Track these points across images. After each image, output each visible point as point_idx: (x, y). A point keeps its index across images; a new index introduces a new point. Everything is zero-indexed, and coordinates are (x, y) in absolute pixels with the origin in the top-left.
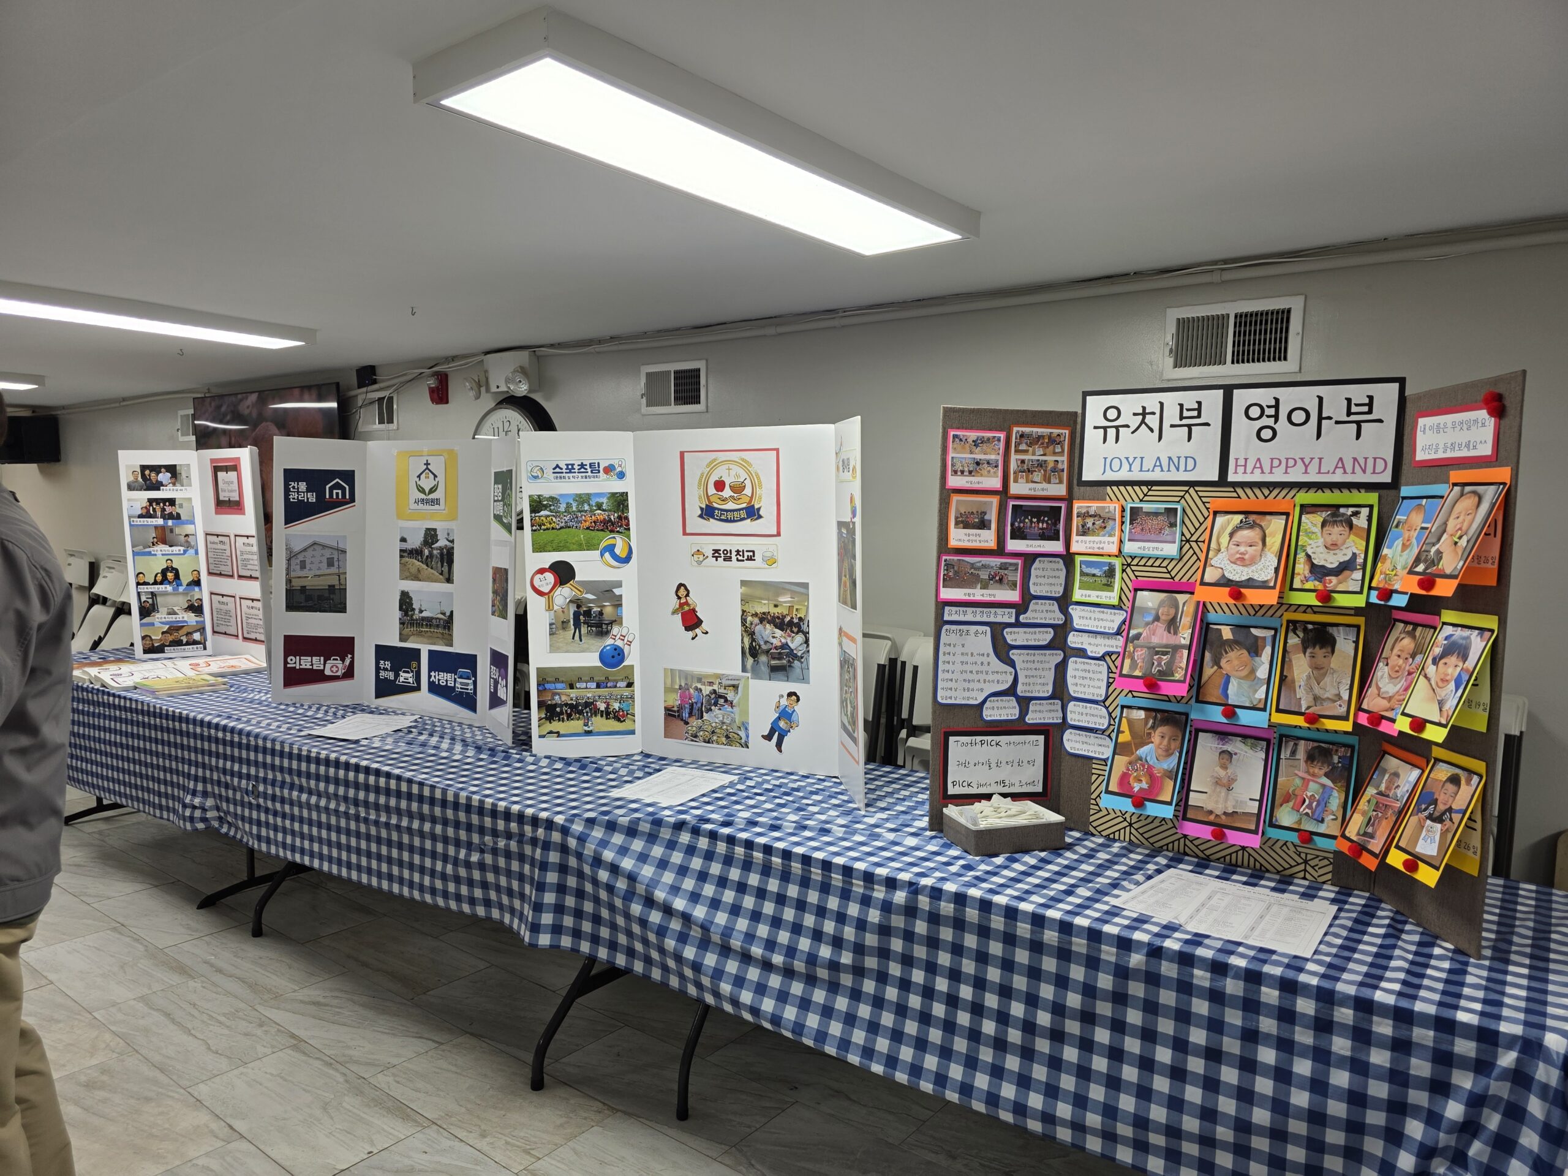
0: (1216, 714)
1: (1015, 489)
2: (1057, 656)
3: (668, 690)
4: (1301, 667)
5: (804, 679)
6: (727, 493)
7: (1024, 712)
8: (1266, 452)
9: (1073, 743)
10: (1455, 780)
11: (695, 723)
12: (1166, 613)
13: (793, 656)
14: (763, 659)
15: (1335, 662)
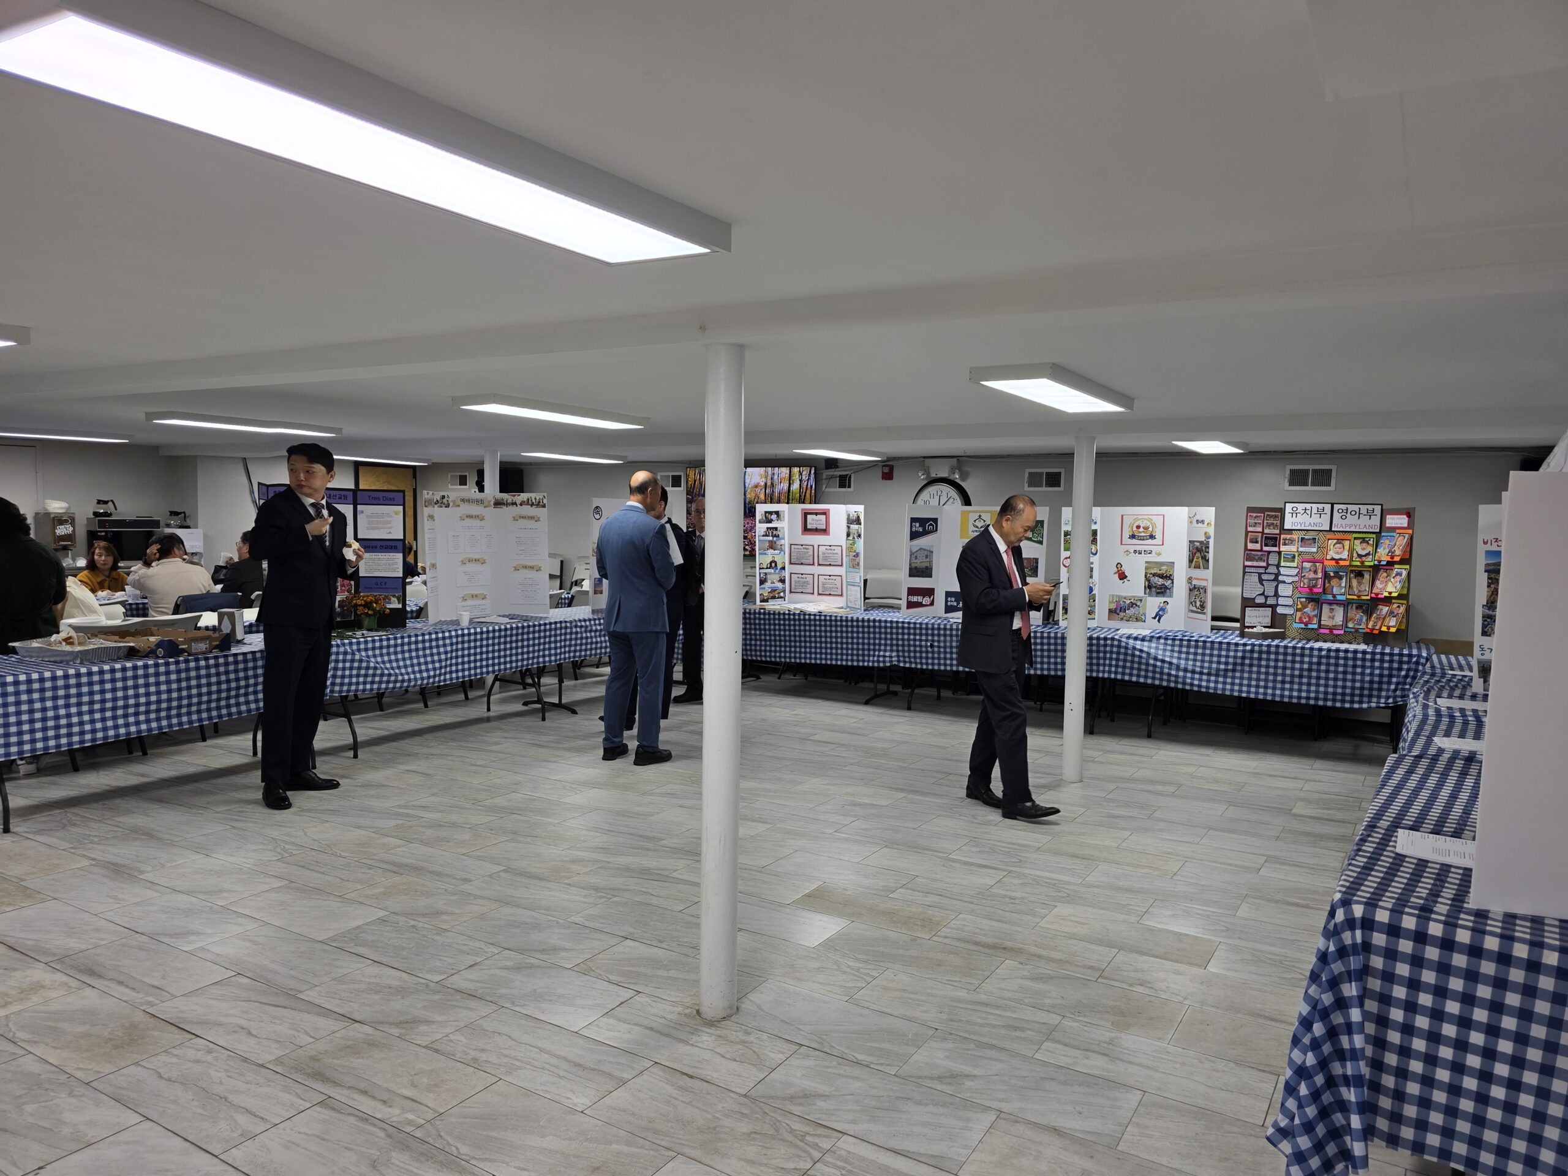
0: (1330, 597)
1: (1267, 531)
2: (1275, 584)
3: (1110, 602)
4: (1355, 582)
5: (1171, 596)
6: (1141, 529)
7: (1266, 600)
8: (1344, 522)
9: (1280, 610)
10: (1399, 607)
11: (1122, 614)
12: (1313, 569)
13: (1166, 588)
14: (1154, 589)
15: (1364, 581)
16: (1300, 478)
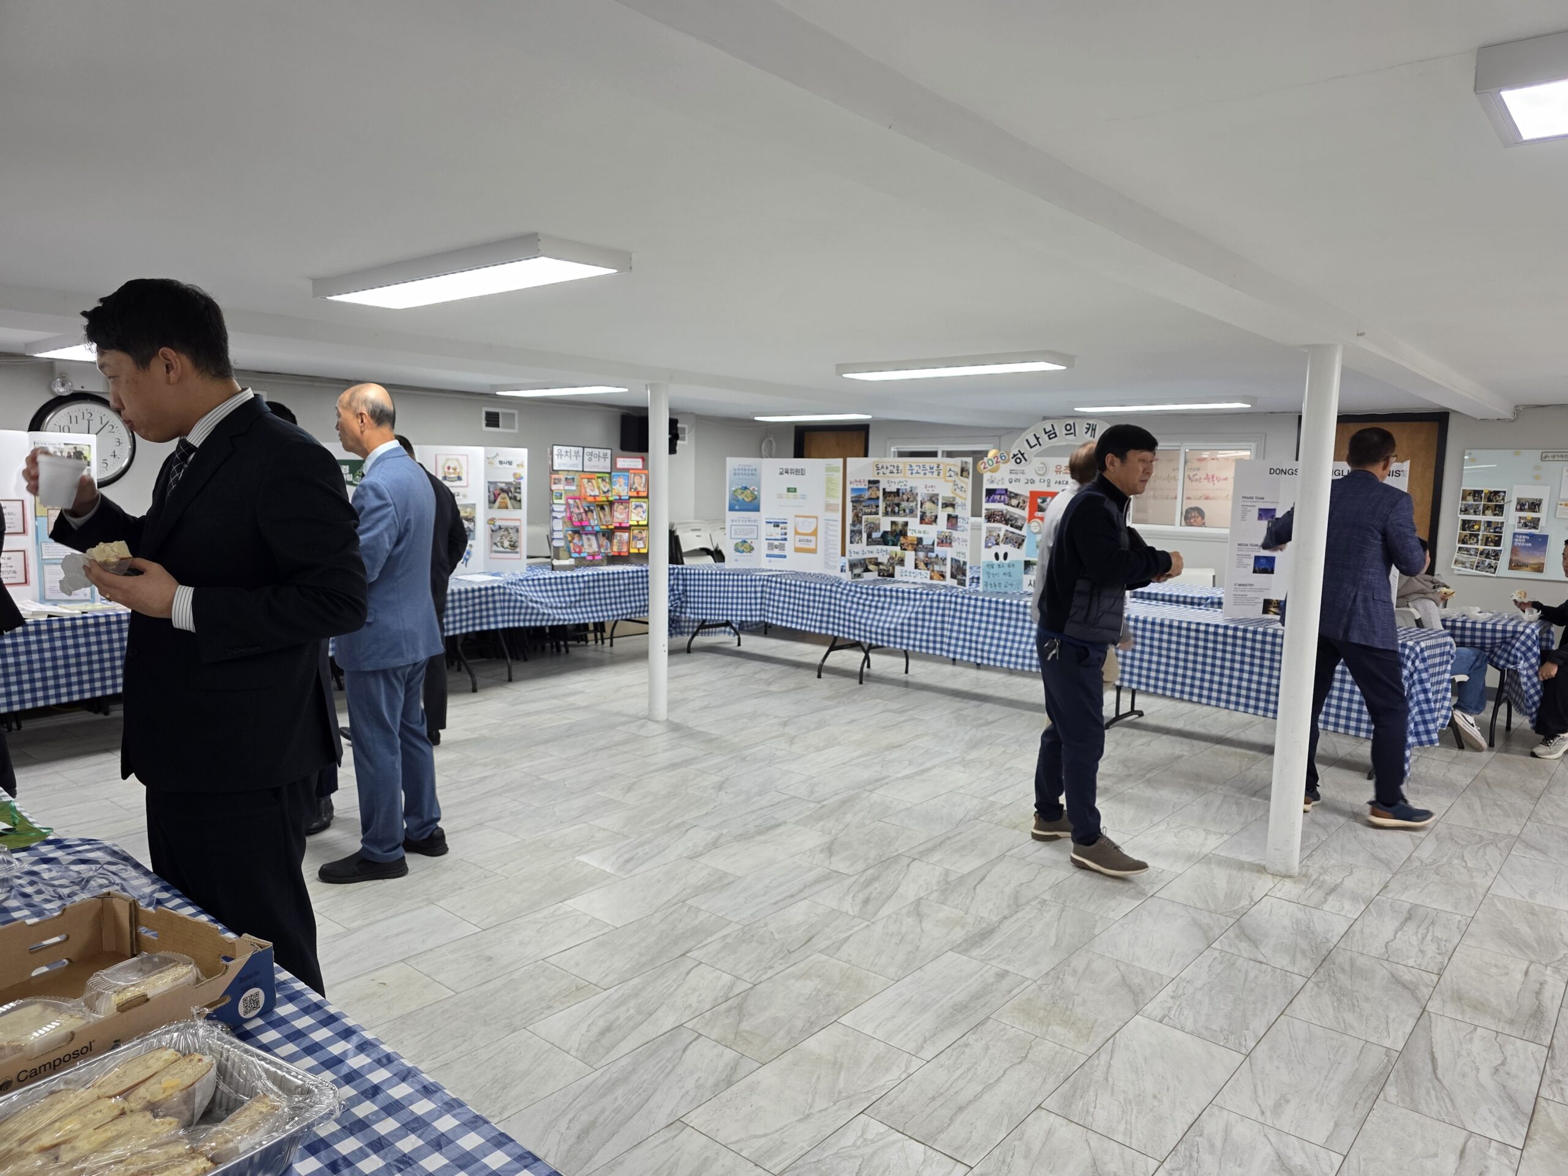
0: (590, 529)
4: (602, 515)
6: (451, 471)
8: (589, 464)
9: (554, 543)
12: (575, 505)
13: (470, 531)
15: (606, 513)
16: (492, 420)
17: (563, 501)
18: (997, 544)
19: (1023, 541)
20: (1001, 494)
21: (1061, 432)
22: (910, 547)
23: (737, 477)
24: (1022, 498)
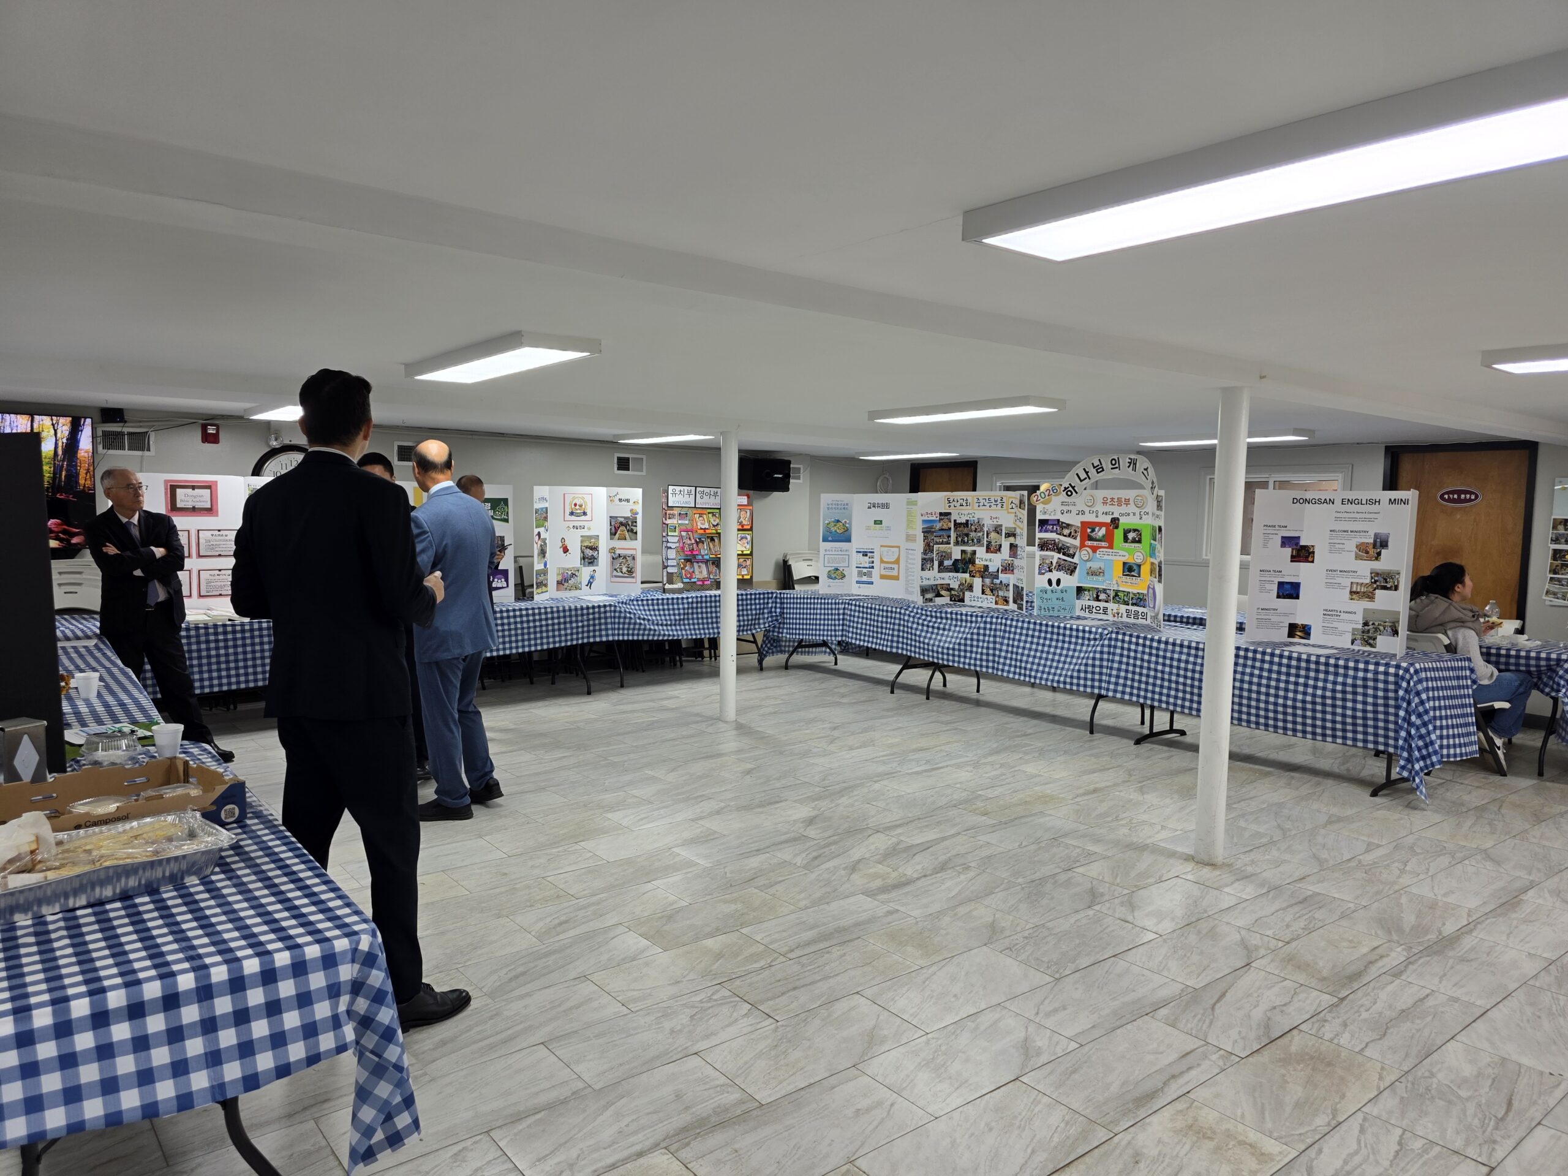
0: (700, 557)
4: (711, 545)
5: (597, 565)
6: (577, 507)
8: (702, 501)
9: (669, 570)
11: (566, 584)
12: (687, 536)
13: (595, 558)
14: (586, 560)
15: (716, 544)
16: (623, 464)
17: (676, 534)
18: (1051, 571)
19: (1075, 568)
20: (1053, 525)
21: (1107, 466)
22: (978, 575)
23: (830, 511)
24: (1073, 528)
